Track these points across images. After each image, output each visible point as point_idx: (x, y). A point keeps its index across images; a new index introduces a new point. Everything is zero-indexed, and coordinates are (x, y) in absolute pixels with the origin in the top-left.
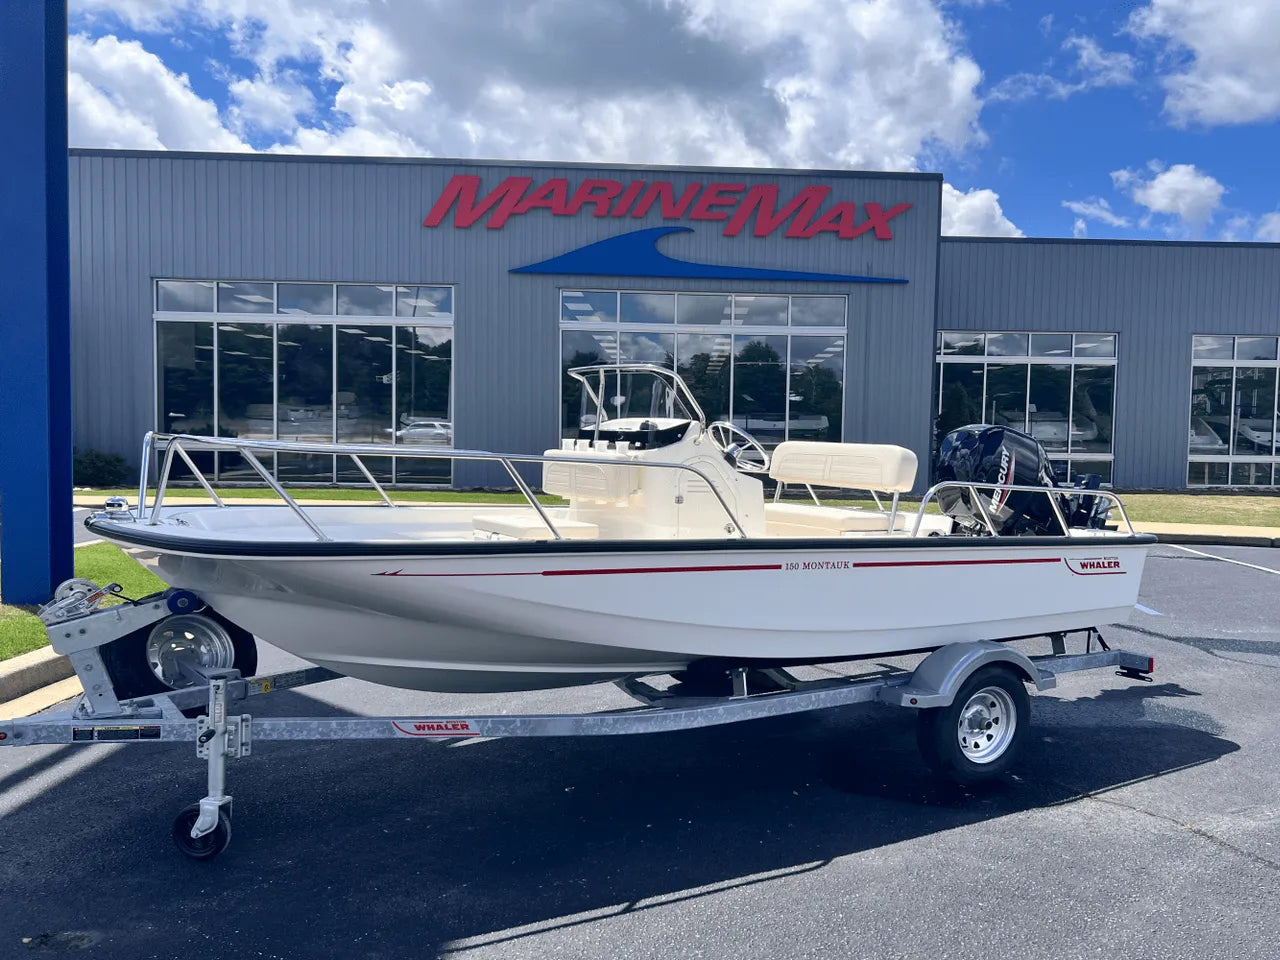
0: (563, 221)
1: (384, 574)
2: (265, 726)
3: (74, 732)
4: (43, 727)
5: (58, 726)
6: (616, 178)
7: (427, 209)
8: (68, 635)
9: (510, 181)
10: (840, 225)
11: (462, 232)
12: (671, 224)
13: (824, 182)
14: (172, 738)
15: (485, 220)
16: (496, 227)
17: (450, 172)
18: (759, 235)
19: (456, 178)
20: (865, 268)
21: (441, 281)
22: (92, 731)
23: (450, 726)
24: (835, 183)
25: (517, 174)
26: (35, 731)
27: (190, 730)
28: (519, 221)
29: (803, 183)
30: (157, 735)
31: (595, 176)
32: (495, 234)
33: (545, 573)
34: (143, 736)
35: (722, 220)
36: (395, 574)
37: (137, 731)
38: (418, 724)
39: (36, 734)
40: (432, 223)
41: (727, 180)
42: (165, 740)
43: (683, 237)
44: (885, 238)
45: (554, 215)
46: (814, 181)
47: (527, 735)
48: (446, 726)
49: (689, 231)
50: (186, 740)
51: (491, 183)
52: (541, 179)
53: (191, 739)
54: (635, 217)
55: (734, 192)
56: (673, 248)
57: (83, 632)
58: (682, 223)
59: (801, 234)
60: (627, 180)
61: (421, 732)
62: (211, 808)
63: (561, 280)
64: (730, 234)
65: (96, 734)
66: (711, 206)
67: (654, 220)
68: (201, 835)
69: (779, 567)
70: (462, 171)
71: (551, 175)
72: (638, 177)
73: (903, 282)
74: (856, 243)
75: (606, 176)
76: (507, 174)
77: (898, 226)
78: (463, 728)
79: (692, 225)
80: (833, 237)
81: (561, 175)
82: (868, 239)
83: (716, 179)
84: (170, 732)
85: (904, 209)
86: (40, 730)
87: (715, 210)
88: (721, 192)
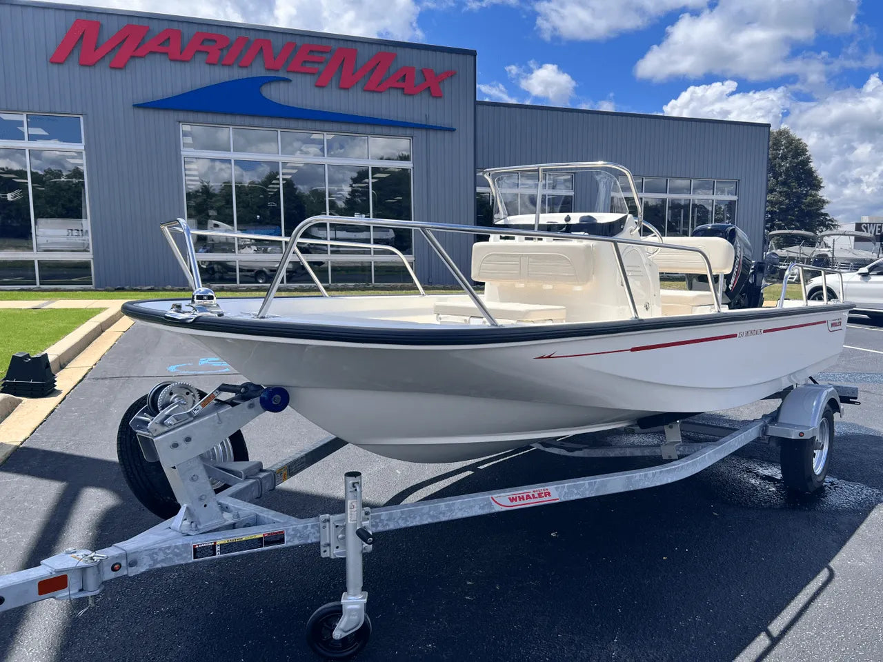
0: (178, 66)
1: (542, 357)
2: (382, 518)
3: (195, 549)
4: (160, 549)
5: (176, 547)
6: (224, 32)
7: (52, 49)
8: (175, 445)
9: (129, 27)
10: (404, 83)
11: (87, 69)
12: (272, 74)
13: (391, 49)
14: (296, 542)
15: (107, 61)
16: (117, 66)
17: (73, 17)
18: (344, 87)
19: (77, 21)
20: (424, 119)
21: (69, 111)
22: (214, 547)
23: (536, 495)
24: (399, 51)
25: (135, 22)
26: (151, 556)
27: (312, 531)
28: (138, 63)
29: (375, 50)
30: (282, 541)
31: (205, 29)
32: (118, 73)
33: (633, 350)
34: (268, 543)
35: (313, 74)
36: (549, 357)
37: (261, 539)
38: (511, 497)
39: (152, 558)
40: (58, 59)
41: (316, 42)
42: (290, 544)
43: (282, 85)
44: (436, 94)
45: (172, 60)
46: (383, 48)
47: (593, 495)
48: (533, 495)
49: (288, 80)
50: (309, 541)
51: (111, 29)
52: (157, 28)
53: (314, 540)
54: (241, 67)
55: (322, 52)
56: (275, 93)
57: (188, 440)
58: (281, 74)
59: (375, 88)
60: (233, 36)
61: (514, 503)
62: (356, 606)
63: (181, 115)
64: (319, 86)
65: (218, 548)
66: (305, 61)
67: (257, 70)
68: (344, 635)
69: (735, 336)
70: (84, 16)
71: (166, 25)
72: (243, 34)
73: (451, 130)
74: (417, 98)
75: (214, 30)
76: (125, 22)
77: (447, 87)
78: (546, 496)
79: (290, 76)
80: (399, 92)
81: (175, 26)
82: (425, 95)
83: (307, 41)
84: (295, 536)
85: (450, 74)
86: (156, 553)
87: (308, 65)
88: (312, 51)
